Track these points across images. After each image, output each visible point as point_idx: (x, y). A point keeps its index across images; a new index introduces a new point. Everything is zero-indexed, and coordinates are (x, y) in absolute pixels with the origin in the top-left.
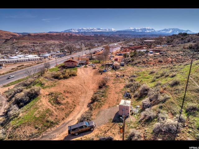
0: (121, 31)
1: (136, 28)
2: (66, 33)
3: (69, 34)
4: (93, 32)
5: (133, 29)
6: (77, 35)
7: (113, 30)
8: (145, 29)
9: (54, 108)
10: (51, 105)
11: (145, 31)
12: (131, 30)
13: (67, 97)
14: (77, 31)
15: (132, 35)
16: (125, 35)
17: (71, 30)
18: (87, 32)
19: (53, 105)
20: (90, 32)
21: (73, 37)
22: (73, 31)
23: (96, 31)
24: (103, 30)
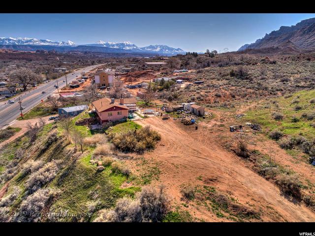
0: (86, 46)
1: (109, 43)
4: (32, 46)
5: (105, 44)
8: (123, 44)
11: (124, 47)
12: (102, 45)
15: (105, 53)
18: (19, 46)
23: (37, 43)
24: (52, 43)
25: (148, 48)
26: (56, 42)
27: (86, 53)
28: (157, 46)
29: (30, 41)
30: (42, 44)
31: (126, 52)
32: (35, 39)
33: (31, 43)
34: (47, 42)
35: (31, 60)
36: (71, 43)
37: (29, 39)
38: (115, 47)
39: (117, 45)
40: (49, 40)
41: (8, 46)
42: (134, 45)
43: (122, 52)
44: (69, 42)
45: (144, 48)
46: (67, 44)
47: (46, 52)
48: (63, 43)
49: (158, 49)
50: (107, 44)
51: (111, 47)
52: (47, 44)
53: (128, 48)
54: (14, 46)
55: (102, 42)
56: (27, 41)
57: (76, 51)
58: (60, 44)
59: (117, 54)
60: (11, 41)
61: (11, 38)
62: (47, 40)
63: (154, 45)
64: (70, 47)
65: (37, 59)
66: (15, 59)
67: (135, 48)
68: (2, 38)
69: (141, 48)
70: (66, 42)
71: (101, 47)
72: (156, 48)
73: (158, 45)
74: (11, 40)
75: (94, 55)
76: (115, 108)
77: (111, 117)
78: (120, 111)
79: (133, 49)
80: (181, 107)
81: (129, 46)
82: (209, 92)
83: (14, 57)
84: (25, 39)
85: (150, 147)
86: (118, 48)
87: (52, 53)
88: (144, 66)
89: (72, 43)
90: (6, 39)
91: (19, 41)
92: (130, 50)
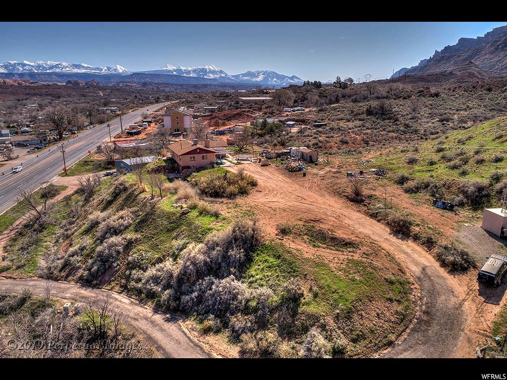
0: (144, 74)
5: (175, 70)
8: (204, 71)
12: (170, 71)
14: (3, 71)
15: (176, 85)
16: (158, 84)
23: (67, 70)
24: (91, 69)
25: (244, 75)
26: (97, 69)
27: (145, 84)
28: (259, 73)
29: (56, 66)
30: (76, 70)
31: (209, 83)
32: (64, 64)
33: (58, 70)
34: (84, 67)
35: (59, 97)
36: (120, 69)
37: (55, 63)
38: (191, 76)
39: (194, 71)
40: (86, 65)
41: (21, 75)
42: (221, 72)
43: (203, 82)
44: (118, 67)
45: (238, 76)
46: (116, 70)
47: (82, 83)
48: (109, 69)
49: (260, 78)
50: (179, 70)
51: (185, 75)
52: (84, 71)
53: (212, 76)
54: (32, 75)
55: (171, 67)
56: (52, 67)
57: (129, 82)
58: (104, 71)
59: (195, 86)
60: (27, 68)
61: (26, 62)
62: (83, 64)
63: (253, 70)
64: (119, 76)
65: (69, 95)
66: (35, 95)
67: (223, 75)
68: (12, 62)
69: (233, 76)
70: (113, 67)
71: (168, 75)
72: (257, 77)
73: (260, 70)
74: (26, 65)
75: (158, 88)
76: (198, 151)
77: (193, 162)
78: (204, 155)
79: (221, 77)
80: (286, 152)
81: (213, 72)
82: (332, 137)
83: (33, 92)
84: (49, 62)
85: (243, 192)
86: (195, 76)
87: (92, 86)
88: (237, 103)
89: (123, 69)
90: (19, 64)
91: (39, 66)
92: (215, 79)
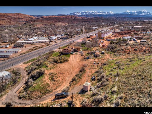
0: (118, 14)
1: (132, 11)
2: (71, 16)
3: (74, 17)
4: (93, 15)
5: (129, 12)
6: (80, 17)
7: (111, 13)
8: (141, 12)
9: (51, 83)
10: (50, 81)
11: (141, 14)
12: (128, 13)
13: (59, 76)
14: (80, 14)
15: (128, 18)
16: (122, 17)
17: (75, 13)
18: (88, 15)
19: (51, 81)
20: (91, 15)
21: (77, 19)
22: (77, 14)
23: (96, 14)
27: (117, 18)
37: (93, 12)
38: (135, 14)
39: (137, 12)
48: (108, 13)
55: (128, 11)
57: (113, 17)
60: (86, 13)
62: (101, 12)
65: (93, 22)
81: (145, 13)
83: (84, 21)
87: (101, 18)
91: (89, 13)
